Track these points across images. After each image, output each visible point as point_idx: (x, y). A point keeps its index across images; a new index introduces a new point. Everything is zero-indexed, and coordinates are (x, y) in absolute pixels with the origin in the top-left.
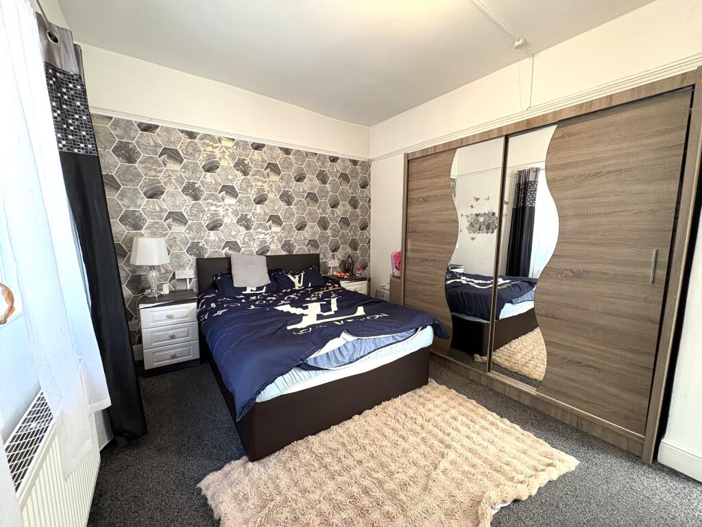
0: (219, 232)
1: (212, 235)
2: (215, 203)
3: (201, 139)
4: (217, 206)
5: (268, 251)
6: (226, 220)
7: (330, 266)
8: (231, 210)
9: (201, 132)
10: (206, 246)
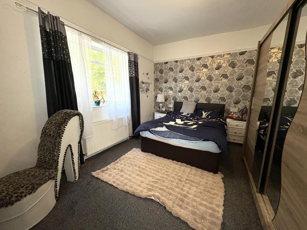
0: (182, 93)
1: (180, 94)
2: (181, 83)
3: (179, 62)
4: (182, 84)
5: (199, 101)
6: (184, 89)
7: (231, 111)
8: (186, 85)
9: (180, 60)
10: (177, 98)
